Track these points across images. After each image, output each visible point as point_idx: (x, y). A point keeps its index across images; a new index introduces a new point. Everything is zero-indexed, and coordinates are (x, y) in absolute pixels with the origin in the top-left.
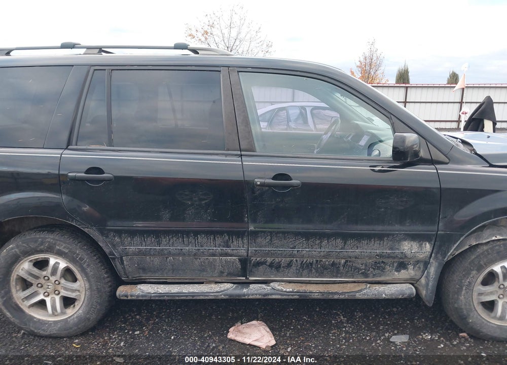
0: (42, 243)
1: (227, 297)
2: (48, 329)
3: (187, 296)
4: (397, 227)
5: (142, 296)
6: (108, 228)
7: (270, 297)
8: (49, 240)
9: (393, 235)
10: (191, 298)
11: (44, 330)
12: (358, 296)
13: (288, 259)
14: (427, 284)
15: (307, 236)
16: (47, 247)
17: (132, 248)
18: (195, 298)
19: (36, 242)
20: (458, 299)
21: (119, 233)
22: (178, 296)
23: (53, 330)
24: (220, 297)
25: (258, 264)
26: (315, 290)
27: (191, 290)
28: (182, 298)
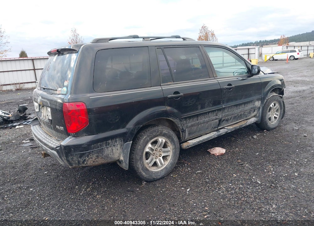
0: (158, 132)
1: (217, 136)
2: (160, 174)
3: (206, 140)
4: (254, 97)
5: (193, 145)
6: (182, 117)
7: (228, 132)
8: (160, 129)
9: (254, 100)
10: (207, 140)
11: (159, 176)
12: (247, 124)
13: (231, 116)
14: (259, 115)
15: (236, 105)
16: (160, 133)
17: (189, 124)
18: (209, 139)
19: (155, 132)
20: (266, 118)
21: (186, 118)
22: (204, 141)
23: (163, 174)
24: (215, 137)
25: (224, 120)
26: (237, 126)
27: (206, 137)
28: (205, 141)
